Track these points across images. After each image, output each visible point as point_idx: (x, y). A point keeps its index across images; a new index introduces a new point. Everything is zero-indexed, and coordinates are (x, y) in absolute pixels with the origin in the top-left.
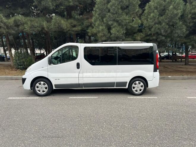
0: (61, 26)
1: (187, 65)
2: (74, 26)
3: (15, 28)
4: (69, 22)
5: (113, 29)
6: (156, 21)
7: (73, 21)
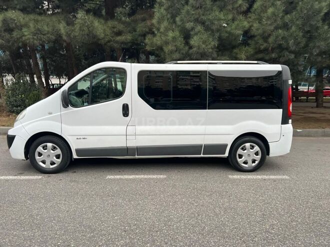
0: (94, 32)
1: (321, 107)
2: (119, 33)
3: (4, 34)
4: (110, 25)
5: (195, 38)
6: (279, 22)
7: (116, 23)
